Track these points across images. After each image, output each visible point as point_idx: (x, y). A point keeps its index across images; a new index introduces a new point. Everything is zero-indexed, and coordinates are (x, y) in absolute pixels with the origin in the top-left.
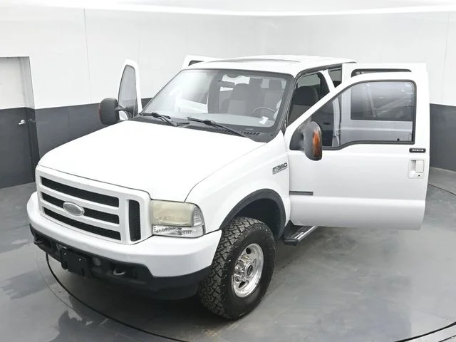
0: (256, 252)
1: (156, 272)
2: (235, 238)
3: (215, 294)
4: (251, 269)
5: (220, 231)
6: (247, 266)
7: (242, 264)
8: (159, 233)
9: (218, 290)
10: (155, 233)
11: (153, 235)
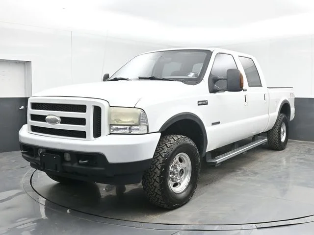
0: (186, 162)
1: (111, 159)
2: (171, 143)
3: (156, 184)
4: (182, 172)
5: (160, 134)
6: (179, 169)
7: (175, 168)
8: (115, 132)
9: (158, 179)
10: (111, 132)
11: (111, 134)
